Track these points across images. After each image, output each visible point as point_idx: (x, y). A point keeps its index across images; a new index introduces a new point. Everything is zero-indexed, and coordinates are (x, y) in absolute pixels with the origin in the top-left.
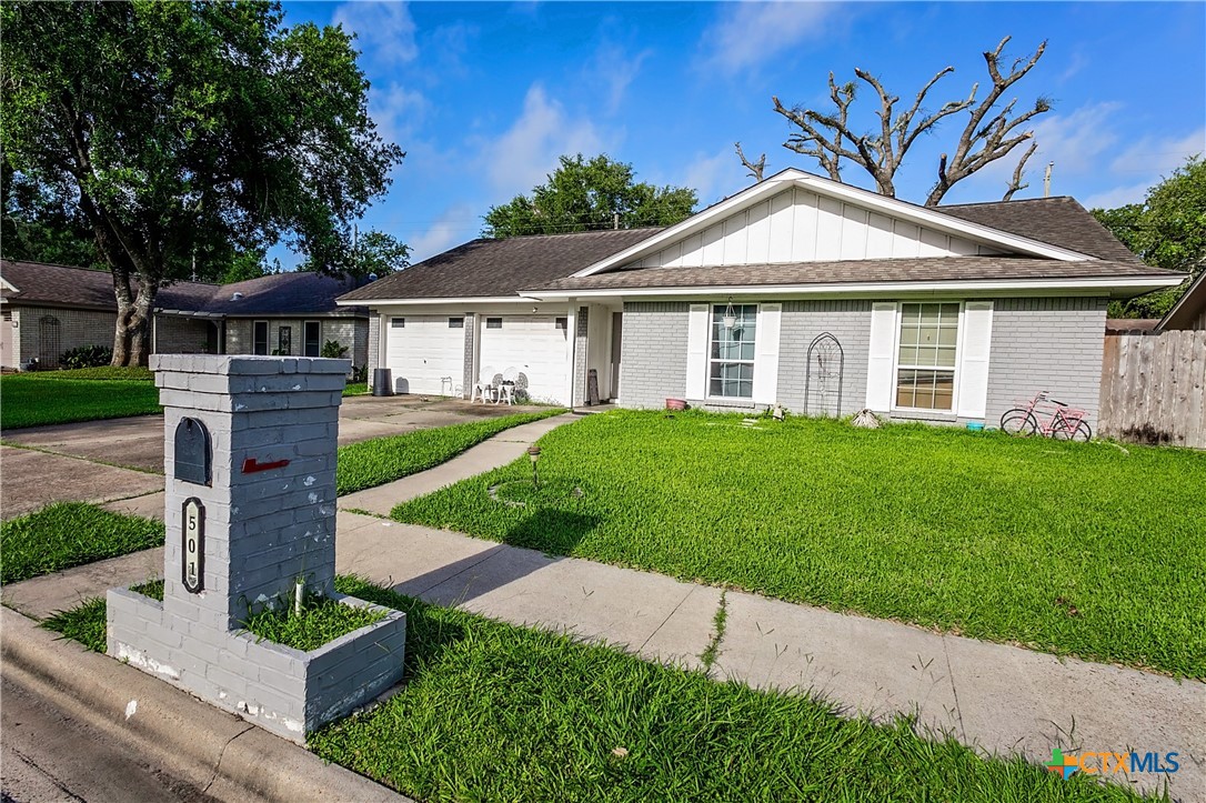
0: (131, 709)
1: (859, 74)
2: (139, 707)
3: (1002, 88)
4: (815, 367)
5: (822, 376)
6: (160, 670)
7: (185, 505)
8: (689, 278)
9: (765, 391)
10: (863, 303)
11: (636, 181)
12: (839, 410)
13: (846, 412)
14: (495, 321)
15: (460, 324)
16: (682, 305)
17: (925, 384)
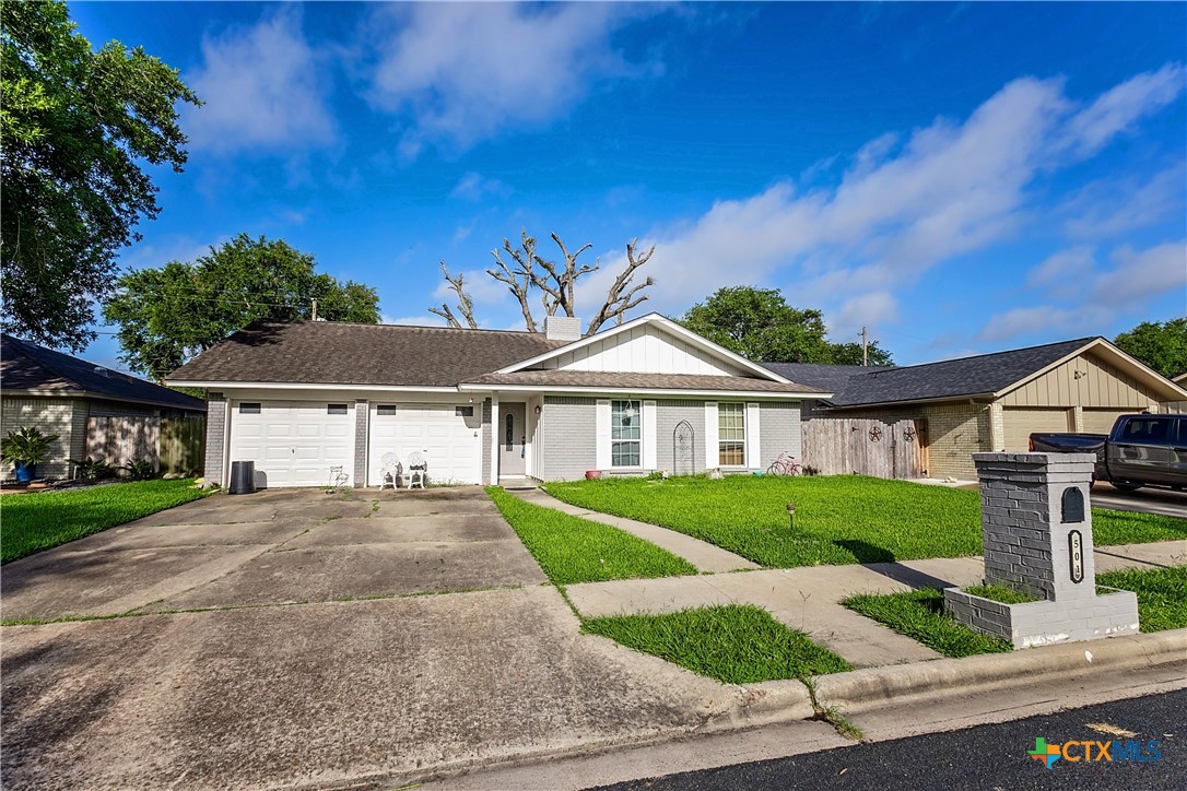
0: (1089, 656)
1: (553, 236)
2: (1092, 653)
3: (635, 267)
4: (678, 443)
5: (682, 448)
6: (1056, 639)
7: (1070, 536)
8: (587, 380)
9: (649, 461)
10: (699, 402)
11: (317, 271)
12: (693, 470)
13: (698, 471)
14: (387, 408)
15: (342, 410)
16: (591, 400)
17: (732, 451)
